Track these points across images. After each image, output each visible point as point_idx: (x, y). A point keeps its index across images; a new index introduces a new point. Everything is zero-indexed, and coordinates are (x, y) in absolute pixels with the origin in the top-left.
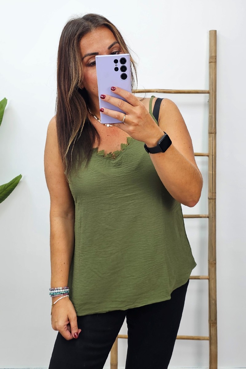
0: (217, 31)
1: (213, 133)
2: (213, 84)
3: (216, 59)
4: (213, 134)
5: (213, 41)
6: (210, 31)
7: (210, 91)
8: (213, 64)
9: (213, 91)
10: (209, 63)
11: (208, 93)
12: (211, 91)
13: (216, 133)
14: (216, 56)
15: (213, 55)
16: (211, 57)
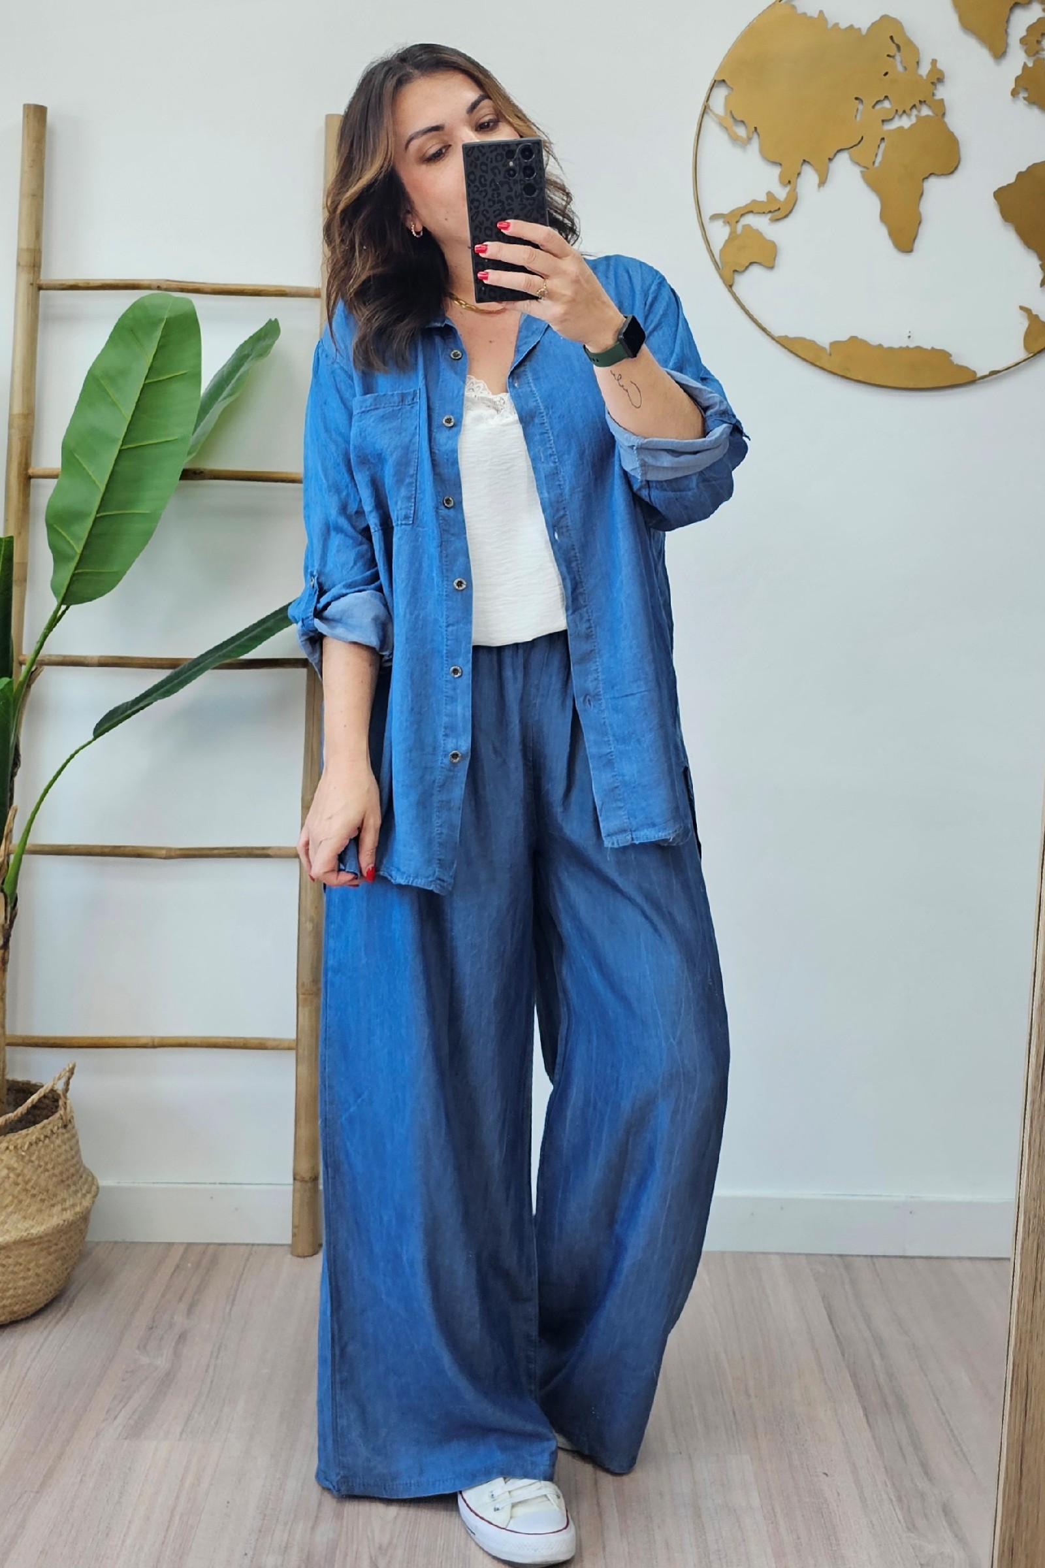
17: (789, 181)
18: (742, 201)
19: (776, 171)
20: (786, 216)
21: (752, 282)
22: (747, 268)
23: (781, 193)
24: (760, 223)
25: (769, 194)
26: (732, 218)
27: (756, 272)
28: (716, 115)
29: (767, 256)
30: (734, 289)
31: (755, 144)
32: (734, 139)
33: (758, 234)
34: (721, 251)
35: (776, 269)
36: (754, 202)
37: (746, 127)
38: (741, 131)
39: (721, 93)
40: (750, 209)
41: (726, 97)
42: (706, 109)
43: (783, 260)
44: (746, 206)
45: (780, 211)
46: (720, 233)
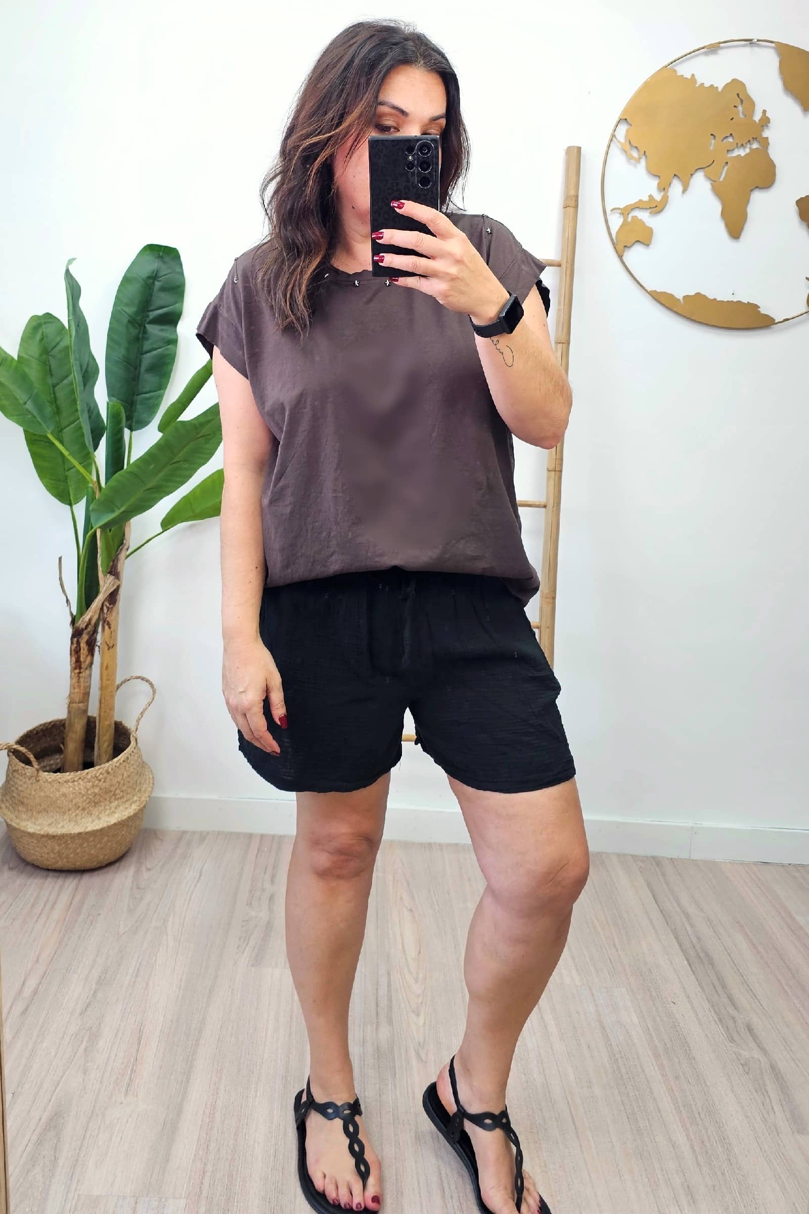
0: (582, 149)
1: (563, 343)
2: (570, 248)
3: (577, 201)
4: (564, 345)
5: (573, 167)
6: (569, 148)
7: (562, 263)
8: (571, 210)
9: (567, 262)
10: (564, 208)
11: (559, 265)
12: (565, 261)
13: (569, 344)
14: (577, 196)
15: (572, 193)
16: (567, 197)
17: (664, 188)
18: (632, 201)
19: (656, 181)
20: (660, 212)
21: (636, 256)
22: (632, 245)
24: (643, 216)
25: (651, 196)
26: (625, 212)
27: (638, 249)
28: (619, 142)
29: (645, 238)
30: (624, 258)
31: (643, 162)
32: (630, 158)
33: (641, 222)
34: (617, 233)
35: (651, 246)
36: (641, 200)
37: (638, 151)
38: (635, 154)
39: (623, 129)
40: (639, 206)
41: (627, 131)
44: (635, 203)
45: (656, 207)
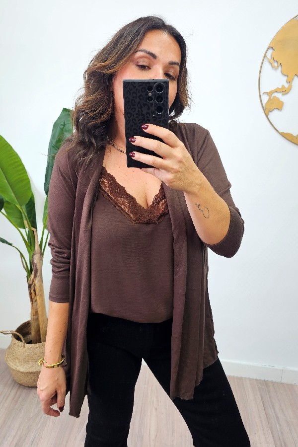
17: (289, 82)
18: (274, 88)
19: (285, 78)
20: (288, 93)
21: (274, 115)
22: (273, 110)
23: (286, 86)
24: (278, 95)
25: (283, 86)
26: (269, 94)
27: (276, 112)
28: (268, 58)
29: (279, 106)
30: (269, 117)
31: (280, 68)
32: (273, 67)
33: (278, 99)
34: (266, 104)
35: (282, 111)
36: (278, 88)
37: (278, 63)
38: (276, 64)
39: (270, 51)
40: (276, 91)
41: (272, 53)
42: (265, 56)
43: (285, 108)
44: (275, 89)
45: (285, 91)
46: (265, 99)
